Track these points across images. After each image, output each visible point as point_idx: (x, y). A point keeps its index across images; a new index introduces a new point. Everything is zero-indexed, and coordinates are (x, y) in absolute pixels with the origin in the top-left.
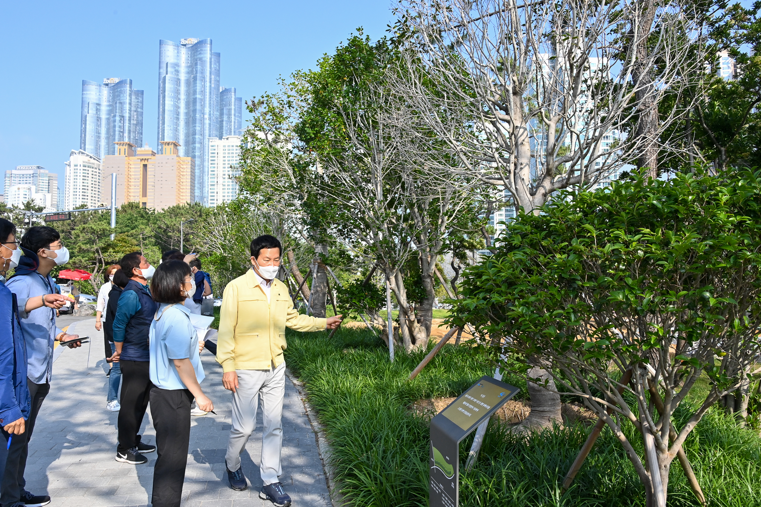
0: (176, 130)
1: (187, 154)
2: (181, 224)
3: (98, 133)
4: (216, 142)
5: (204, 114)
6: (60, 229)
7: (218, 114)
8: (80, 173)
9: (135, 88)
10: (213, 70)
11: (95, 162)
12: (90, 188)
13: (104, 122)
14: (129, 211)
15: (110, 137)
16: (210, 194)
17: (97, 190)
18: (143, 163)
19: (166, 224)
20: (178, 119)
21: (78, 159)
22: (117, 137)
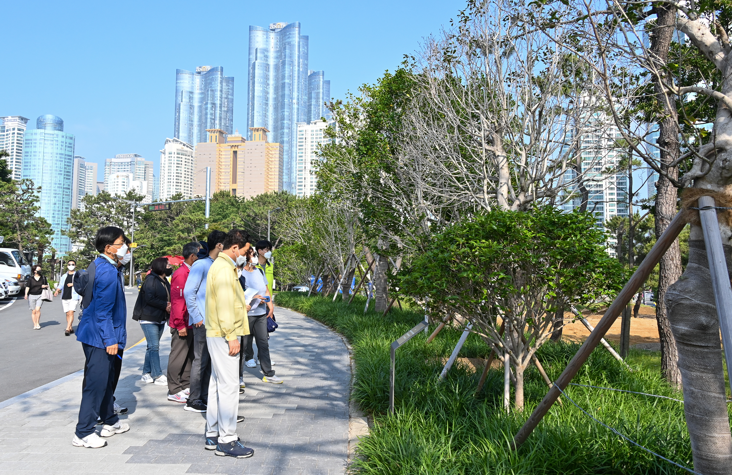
0: (265, 116)
1: (275, 140)
2: (268, 212)
3: (191, 120)
4: (304, 127)
5: (292, 99)
6: (158, 217)
7: (306, 98)
8: (174, 160)
9: (225, 75)
10: (301, 53)
11: (188, 149)
12: (183, 175)
13: (196, 110)
14: (221, 200)
15: (202, 124)
16: (298, 180)
17: (190, 177)
18: (234, 149)
19: (254, 212)
20: (267, 104)
21: (172, 147)
22: (209, 124)
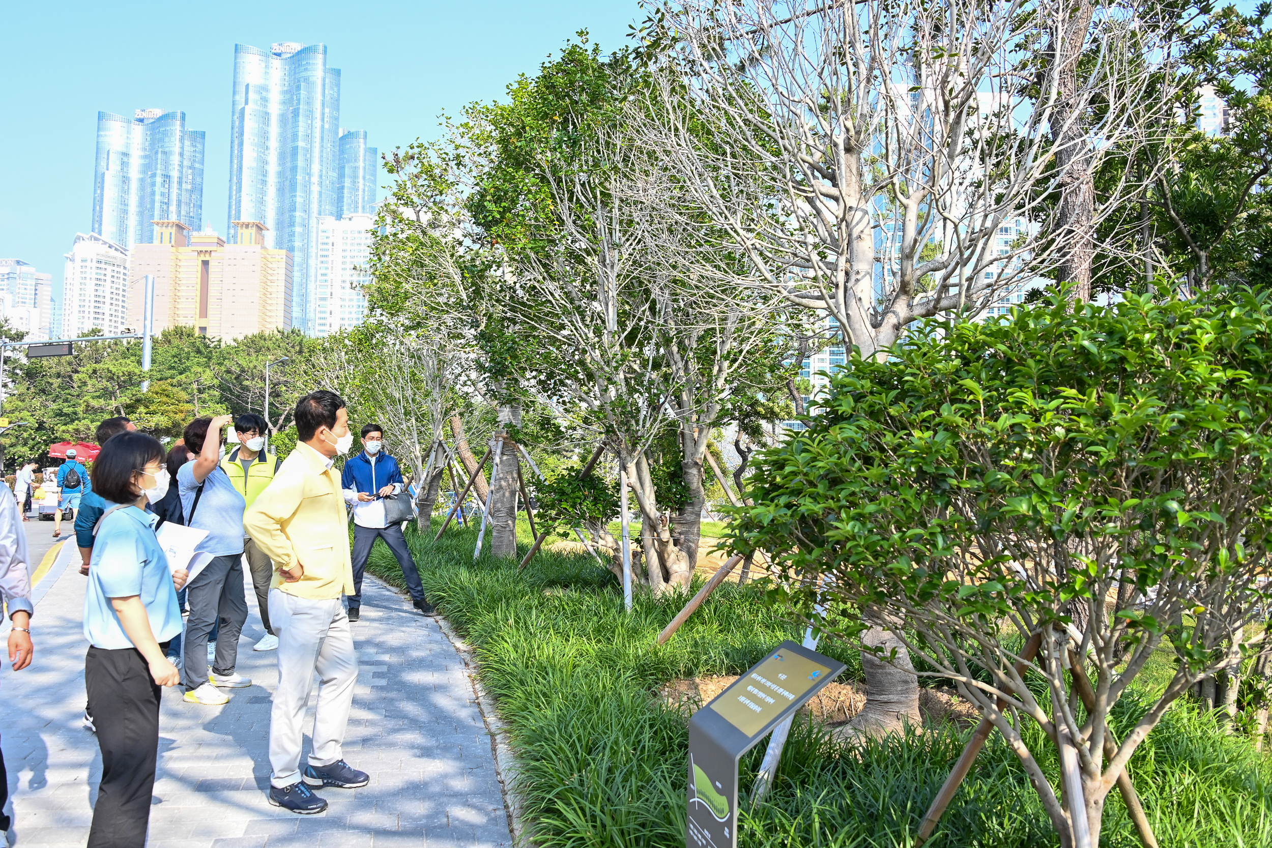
0: (262, 202)
1: (279, 244)
2: (266, 365)
3: (125, 204)
4: (330, 222)
5: (309, 175)
6: (54, 370)
7: (335, 175)
8: (92, 273)
9: (190, 127)
10: (328, 98)
11: (118, 254)
12: (108, 301)
13: (134, 185)
14: (176, 342)
15: (145, 211)
16: (318, 315)
17: (120, 303)
18: (203, 257)
19: (239, 365)
20: (264, 182)
21: (88, 250)
22: (157, 212)
